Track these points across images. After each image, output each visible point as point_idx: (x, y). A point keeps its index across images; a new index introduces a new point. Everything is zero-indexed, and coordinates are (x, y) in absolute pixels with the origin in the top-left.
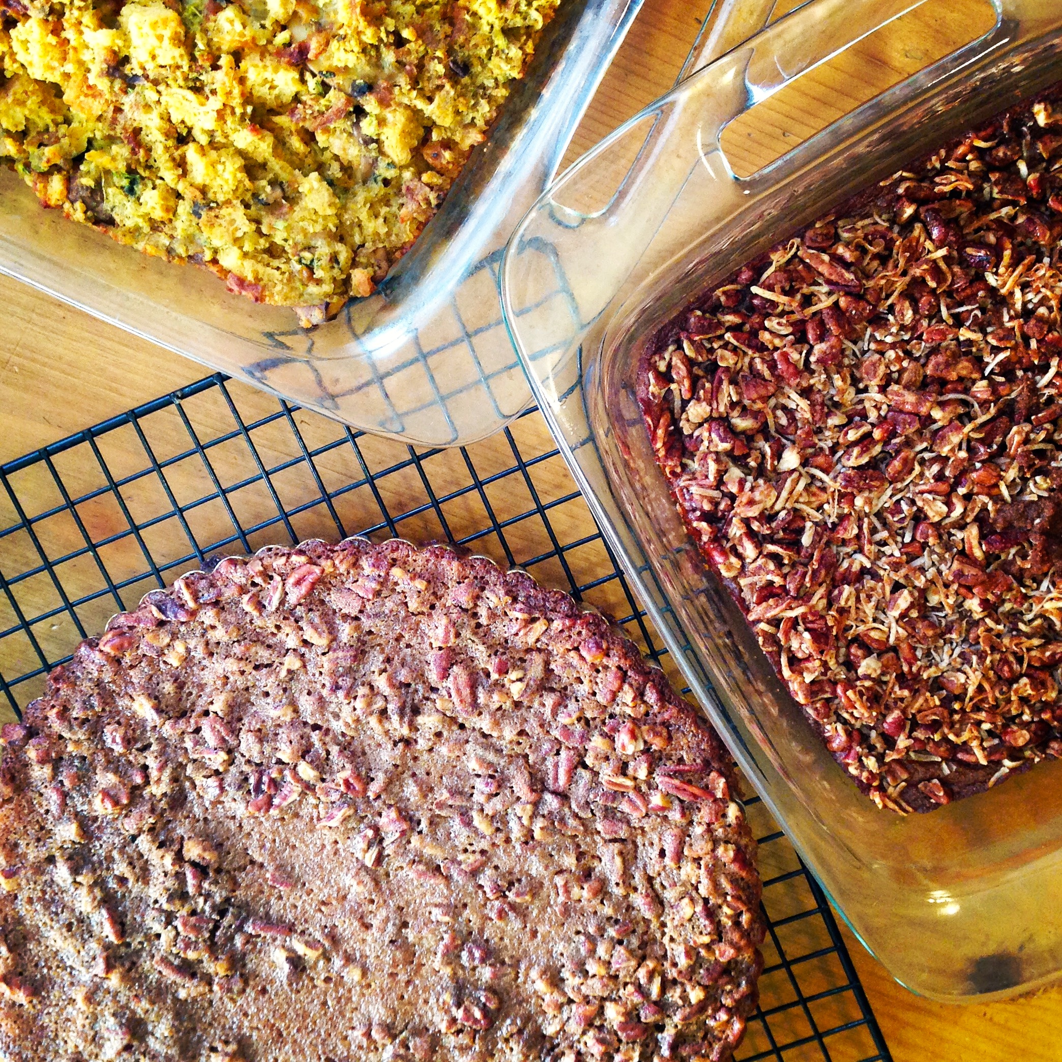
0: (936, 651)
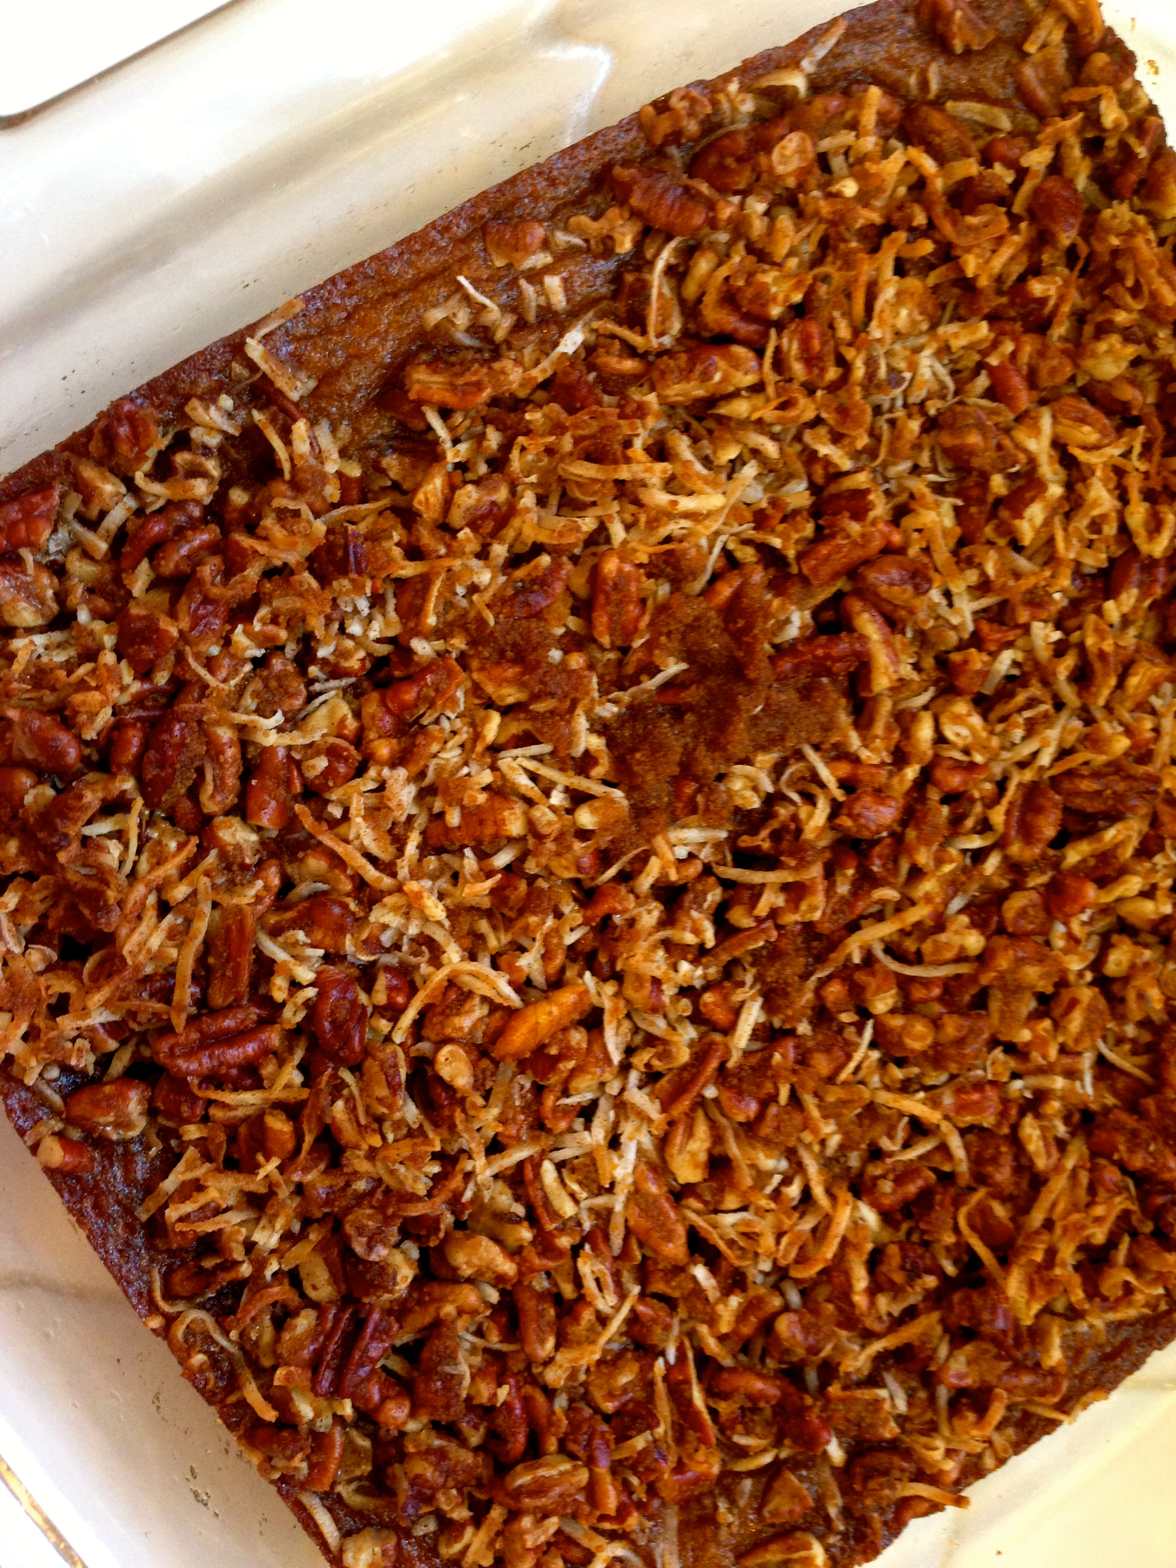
0: (943, 386)
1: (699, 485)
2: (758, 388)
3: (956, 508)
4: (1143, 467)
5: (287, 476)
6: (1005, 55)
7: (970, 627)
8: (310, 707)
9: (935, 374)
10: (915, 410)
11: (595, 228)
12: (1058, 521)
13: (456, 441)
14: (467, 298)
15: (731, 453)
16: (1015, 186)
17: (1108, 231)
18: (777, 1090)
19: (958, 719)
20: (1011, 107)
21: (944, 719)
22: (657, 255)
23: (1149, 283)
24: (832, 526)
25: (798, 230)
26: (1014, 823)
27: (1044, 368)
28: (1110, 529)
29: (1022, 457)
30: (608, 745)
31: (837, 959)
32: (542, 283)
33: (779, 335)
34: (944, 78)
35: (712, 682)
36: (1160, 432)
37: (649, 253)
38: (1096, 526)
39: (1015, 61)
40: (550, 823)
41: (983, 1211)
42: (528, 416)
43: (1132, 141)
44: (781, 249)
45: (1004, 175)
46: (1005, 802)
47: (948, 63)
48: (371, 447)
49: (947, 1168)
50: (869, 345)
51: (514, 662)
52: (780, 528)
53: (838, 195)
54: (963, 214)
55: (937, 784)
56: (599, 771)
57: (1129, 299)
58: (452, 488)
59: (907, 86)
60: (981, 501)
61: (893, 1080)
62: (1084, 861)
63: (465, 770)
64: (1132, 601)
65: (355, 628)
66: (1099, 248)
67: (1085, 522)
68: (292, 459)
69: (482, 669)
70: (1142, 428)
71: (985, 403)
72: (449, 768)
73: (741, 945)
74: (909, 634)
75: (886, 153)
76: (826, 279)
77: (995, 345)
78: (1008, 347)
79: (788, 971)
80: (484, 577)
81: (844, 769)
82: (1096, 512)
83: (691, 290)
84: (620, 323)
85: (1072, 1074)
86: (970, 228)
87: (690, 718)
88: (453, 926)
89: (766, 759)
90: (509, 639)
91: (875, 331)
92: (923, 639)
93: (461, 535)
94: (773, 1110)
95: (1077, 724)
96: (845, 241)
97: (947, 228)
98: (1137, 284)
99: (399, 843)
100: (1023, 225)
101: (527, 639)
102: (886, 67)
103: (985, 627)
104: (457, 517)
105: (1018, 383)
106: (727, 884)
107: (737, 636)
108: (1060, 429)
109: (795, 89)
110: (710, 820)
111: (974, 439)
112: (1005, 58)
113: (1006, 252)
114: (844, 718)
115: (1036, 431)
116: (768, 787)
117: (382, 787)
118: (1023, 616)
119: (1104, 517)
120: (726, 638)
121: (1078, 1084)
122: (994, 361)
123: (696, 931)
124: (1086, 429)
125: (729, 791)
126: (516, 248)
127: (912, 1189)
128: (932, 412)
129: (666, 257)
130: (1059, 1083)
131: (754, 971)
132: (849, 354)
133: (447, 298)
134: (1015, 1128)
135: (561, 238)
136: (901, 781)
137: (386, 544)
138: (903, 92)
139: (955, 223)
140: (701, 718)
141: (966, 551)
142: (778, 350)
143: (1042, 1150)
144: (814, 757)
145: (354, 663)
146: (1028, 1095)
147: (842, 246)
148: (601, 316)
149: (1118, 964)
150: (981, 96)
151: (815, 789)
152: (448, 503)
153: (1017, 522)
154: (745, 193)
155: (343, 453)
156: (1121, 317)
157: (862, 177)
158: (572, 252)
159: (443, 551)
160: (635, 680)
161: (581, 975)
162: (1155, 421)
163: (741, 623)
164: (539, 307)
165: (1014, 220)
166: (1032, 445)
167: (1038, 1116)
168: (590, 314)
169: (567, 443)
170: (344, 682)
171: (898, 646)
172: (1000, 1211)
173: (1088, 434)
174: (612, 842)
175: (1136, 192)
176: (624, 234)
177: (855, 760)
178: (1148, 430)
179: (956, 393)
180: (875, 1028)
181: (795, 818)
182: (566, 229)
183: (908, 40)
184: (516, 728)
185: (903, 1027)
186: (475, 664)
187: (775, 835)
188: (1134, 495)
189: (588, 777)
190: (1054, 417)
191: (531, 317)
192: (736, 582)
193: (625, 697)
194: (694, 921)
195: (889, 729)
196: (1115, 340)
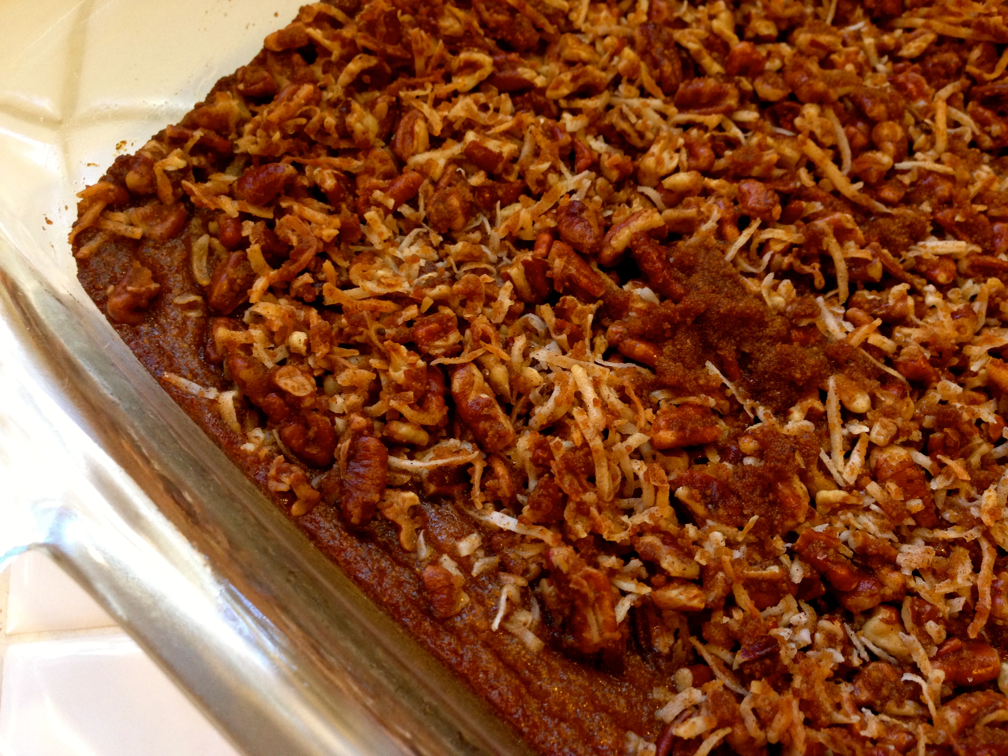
1: (571, 389)
2: (479, 364)
3: (502, 207)
4: (429, 87)
5: (728, 730)
6: (148, 251)
7: (586, 173)
8: (884, 655)
9: (412, 244)
10: (442, 252)
11: (406, 528)
12: (490, 132)
13: (624, 593)
14: (506, 618)
15: (532, 374)
16: (255, 219)
17: (270, 144)
18: (981, 212)
19: (660, 162)
20: (188, 238)
21: (663, 171)
22: (405, 471)
23: (300, 106)
24: (562, 281)
25: (345, 367)
26: (714, 109)
27: (380, 168)
28: (482, 97)
29: (451, 169)
30: (793, 404)
31: (864, 199)
32: (468, 557)
33: (434, 357)
34: (183, 292)
35: (714, 338)
36: (401, 80)
37: (406, 478)
38: (484, 108)
39: (151, 243)
40: (884, 427)
41: (980, 64)
42: (584, 535)
43: (190, 144)
44: (366, 376)
45: (248, 229)
46: (699, 118)
47: (170, 291)
48: (658, 668)
49: (961, 96)
50: (418, 288)
51: (775, 491)
52: (576, 321)
53: (308, 344)
54: (292, 247)
55: (711, 164)
56: (818, 405)
57: (315, 119)
58: (670, 580)
59: (198, 318)
60: (492, 190)
61: (927, 140)
62: (715, 59)
63: (874, 507)
64: (526, 70)
65: (805, 636)
66: (284, 146)
67: (483, 115)
68: (713, 731)
69: (794, 516)
70: (402, 94)
71: (421, 203)
72: (880, 521)
73: (893, 265)
74: (609, 213)
75: (259, 319)
76: (380, 333)
77: (379, 204)
78: (378, 194)
79: (894, 228)
80: (717, 536)
81: (730, 230)
82: (475, 108)
83: (423, 437)
84: (470, 486)
85: (858, 36)
86: (300, 241)
87: (747, 349)
88: (991, 482)
89: (752, 285)
90: (759, 500)
91: (405, 287)
92: (608, 203)
93: (703, 562)
94: (994, 212)
95: (623, 88)
96: (341, 330)
97: (308, 256)
98: (301, 115)
99: (950, 544)
100: (284, 205)
101: (753, 486)
102: (189, 337)
103: (581, 163)
104: (692, 571)
105: (401, 183)
106: (853, 288)
107: (676, 327)
108: (421, 149)
109: (234, 399)
110: (815, 313)
111: (455, 202)
112: (152, 251)
113: (309, 212)
114: (694, 240)
115: (430, 163)
116: (770, 277)
117: (916, 573)
118: (564, 139)
119: (476, 102)
120: (680, 335)
121: (863, 30)
122: (391, 203)
123: (903, 298)
124: (417, 129)
125: (788, 304)
126: (451, 586)
127: (988, 114)
128: (441, 239)
129: (404, 463)
130: (869, 41)
131: (903, 253)
132: (427, 302)
133: (513, 635)
134: (913, 60)
135: (424, 552)
136: (723, 187)
137: (736, 627)
138: (202, 321)
139: (301, 252)
140: (744, 340)
141: (534, 189)
142: (446, 355)
143: (922, 38)
144: (731, 253)
145: (835, 627)
146: (886, 58)
147: (347, 330)
148: (471, 504)
149: (768, 27)
150: (187, 261)
151: (755, 245)
152: (684, 581)
153: (505, 155)
154: (332, 415)
155: (675, 690)
156: (330, 120)
157: (285, 333)
158: (430, 540)
159: (721, 575)
160: (732, 399)
161: (975, 374)
162: (394, 85)
163: (667, 325)
164: (486, 555)
165: (281, 212)
166: (442, 162)
167: (899, 47)
168: (471, 513)
169: (590, 497)
170: (851, 632)
171: (622, 218)
172: (976, 53)
173: (420, 128)
174: (869, 377)
175: (226, 137)
176: (404, 500)
177: (720, 222)
178: (400, 89)
179: (420, 226)
180: (900, 161)
181: (785, 252)
182: (415, 550)
183: (161, 326)
184: (819, 478)
185: (892, 141)
186: (790, 523)
187: (806, 260)
188: (450, 88)
189: (825, 413)
190: (413, 154)
191: (495, 560)
192: (629, 342)
193: (747, 404)
194: (897, 301)
195: (688, 206)
196: (351, 119)
